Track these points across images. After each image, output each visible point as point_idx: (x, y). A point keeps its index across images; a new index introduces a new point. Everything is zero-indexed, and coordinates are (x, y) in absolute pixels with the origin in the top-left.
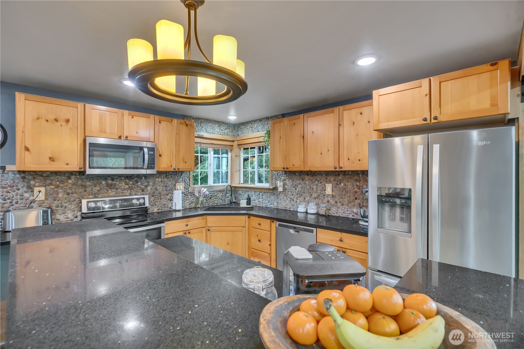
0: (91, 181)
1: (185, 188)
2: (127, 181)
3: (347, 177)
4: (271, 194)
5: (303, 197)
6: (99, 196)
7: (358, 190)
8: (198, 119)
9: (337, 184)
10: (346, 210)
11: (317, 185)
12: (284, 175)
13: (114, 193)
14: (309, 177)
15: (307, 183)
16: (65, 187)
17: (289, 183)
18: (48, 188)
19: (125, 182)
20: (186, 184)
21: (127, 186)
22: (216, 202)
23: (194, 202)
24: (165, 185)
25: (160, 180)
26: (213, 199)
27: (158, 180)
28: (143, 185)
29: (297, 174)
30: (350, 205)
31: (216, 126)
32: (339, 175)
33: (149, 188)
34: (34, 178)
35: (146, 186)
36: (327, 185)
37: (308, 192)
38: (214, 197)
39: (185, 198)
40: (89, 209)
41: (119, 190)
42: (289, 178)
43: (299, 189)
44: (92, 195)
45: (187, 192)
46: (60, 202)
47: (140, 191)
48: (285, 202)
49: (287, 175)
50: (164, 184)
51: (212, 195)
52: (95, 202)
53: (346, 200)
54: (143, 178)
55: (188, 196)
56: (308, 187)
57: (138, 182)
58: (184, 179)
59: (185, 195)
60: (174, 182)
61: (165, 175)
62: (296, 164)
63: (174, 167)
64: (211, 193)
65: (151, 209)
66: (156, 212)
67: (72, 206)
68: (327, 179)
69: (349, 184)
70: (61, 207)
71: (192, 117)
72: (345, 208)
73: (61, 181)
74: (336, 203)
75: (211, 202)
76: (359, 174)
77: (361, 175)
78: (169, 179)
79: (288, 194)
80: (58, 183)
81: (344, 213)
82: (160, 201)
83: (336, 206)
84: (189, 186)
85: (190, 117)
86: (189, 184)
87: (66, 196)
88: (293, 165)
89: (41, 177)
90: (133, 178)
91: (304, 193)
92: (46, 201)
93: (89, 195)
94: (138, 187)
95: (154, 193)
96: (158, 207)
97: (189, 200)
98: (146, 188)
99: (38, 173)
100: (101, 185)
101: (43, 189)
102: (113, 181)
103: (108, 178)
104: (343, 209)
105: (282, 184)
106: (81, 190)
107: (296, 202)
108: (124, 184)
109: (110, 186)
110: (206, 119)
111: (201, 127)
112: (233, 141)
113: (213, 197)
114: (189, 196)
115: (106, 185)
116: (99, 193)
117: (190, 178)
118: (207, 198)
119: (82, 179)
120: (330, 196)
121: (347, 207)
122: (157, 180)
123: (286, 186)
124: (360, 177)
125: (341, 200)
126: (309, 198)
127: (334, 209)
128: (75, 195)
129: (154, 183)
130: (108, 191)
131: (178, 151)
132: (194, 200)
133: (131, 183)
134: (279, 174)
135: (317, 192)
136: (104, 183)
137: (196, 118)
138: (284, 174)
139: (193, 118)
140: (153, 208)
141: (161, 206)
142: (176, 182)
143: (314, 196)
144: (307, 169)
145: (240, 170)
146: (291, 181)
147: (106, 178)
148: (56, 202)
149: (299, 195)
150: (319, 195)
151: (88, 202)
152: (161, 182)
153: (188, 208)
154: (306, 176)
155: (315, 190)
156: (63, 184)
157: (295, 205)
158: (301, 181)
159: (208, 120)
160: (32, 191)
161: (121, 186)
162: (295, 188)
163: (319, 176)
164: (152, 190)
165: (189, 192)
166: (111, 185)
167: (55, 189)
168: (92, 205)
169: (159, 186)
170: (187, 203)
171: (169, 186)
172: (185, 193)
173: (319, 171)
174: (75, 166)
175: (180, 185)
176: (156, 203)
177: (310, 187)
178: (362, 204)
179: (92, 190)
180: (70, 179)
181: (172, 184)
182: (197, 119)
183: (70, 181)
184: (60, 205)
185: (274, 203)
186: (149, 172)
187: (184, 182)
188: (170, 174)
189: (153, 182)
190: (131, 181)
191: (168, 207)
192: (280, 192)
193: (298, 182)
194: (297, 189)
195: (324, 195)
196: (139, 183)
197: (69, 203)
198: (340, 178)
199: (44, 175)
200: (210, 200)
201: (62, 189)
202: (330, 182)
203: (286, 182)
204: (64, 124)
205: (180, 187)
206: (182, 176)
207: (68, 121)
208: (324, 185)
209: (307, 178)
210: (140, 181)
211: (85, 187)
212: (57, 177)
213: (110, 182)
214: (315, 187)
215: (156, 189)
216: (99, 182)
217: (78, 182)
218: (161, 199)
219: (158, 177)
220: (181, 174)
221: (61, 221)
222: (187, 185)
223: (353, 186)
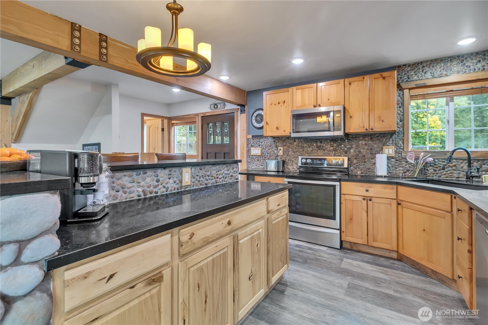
0: (307, 144)
1: (396, 152)
2: (332, 143)
6: (312, 155)
8: (418, 64)
13: (322, 153)
16: (292, 148)
18: (285, 148)
19: (330, 145)
20: (398, 148)
21: (332, 148)
22: (456, 175)
23: (412, 171)
24: (370, 148)
25: (364, 142)
26: (448, 170)
27: (362, 143)
28: (346, 147)
31: (453, 64)
33: (352, 150)
34: (279, 141)
35: (350, 149)
38: (452, 167)
39: (397, 164)
40: (302, 163)
41: (325, 151)
44: (308, 154)
45: (399, 156)
46: (290, 157)
47: (344, 153)
50: (368, 146)
51: (446, 165)
52: (306, 159)
54: (346, 141)
55: (401, 162)
57: (341, 145)
58: (395, 141)
59: (397, 160)
60: (381, 145)
61: (370, 137)
63: (366, 127)
64: (444, 162)
65: (354, 171)
66: (360, 175)
67: (296, 161)
70: (291, 161)
71: (407, 65)
73: (291, 144)
75: (443, 173)
78: (374, 142)
80: (289, 145)
82: (364, 165)
84: (403, 150)
85: (405, 65)
86: (402, 147)
87: (293, 153)
89: (282, 141)
90: (337, 141)
92: (284, 156)
93: (306, 154)
94: (341, 149)
95: (358, 155)
96: (362, 170)
97: (403, 167)
98: (349, 150)
99: (280, 138)
100: (313, 147)
101: (282, 148)
102: (321, 143)
103: (317, 141)
106: (301, 150)
108: (329, 146)
109: (319, 148)
110: (432, 61)
111: (423, 74)
113: (450, 168)
114: (403, 162)
115: (316, 147)
116: (312, 152)
117: (403, 140)
118: (437, 168)
119: (302, 142)
122: (360, 142)
128: (297, 153)
129: (357, 146)
130: (318, 151)
131: (371, 110)
132: (411, 168)
133: (335, 145)
136: (315, 145)
137: (414, 64)
139: (409, 66)
140: (356, 170)
141: (365, 170)
142: (384, 145)
147: (316, 141)
148: (288, 157)
151: (302, 159)
152: (366, 144)
153: (402, 177)
156: (292, 145)
159: (436, 60)
160: (278, 149)
161: (327, 148)
164: (355, 152)
165: (403, 157)
166: (320, 146)
167: (288, 149)
168: (304, 161)
169: (363, 149)
170: (399, 170)
171: (374, 149)
172: (397, 159)
174: (288, 132)
175: (389, 149)
176: (360, 166)
179: (307, 150)
180: (295, 142)
181: (378, 147)
182: (416, 65)
183: (295, 143)
184: (290, 159)
187: (396, 145)
188: (376, 136)
189: (356, 144)
190: (335, 143)
191: (373, 172)
196: (343, 146)
197: (295, 158)
199: (283, 140)
200: (443, 171)
201: (291, 149)
204: (282, 104)
205: (390, 150)
206: (392, 138)
207: (284, 102)
210: (344, 143)
211: (303, 147)
212: (289, 140)
213: (319, 144)
215: (360, 152)
216: (312, 144)
217: (299, 144)
218: (365, 162)
219: (362, 140)
220: (391, 136)
221: (291, 170)
222: (400, 148)
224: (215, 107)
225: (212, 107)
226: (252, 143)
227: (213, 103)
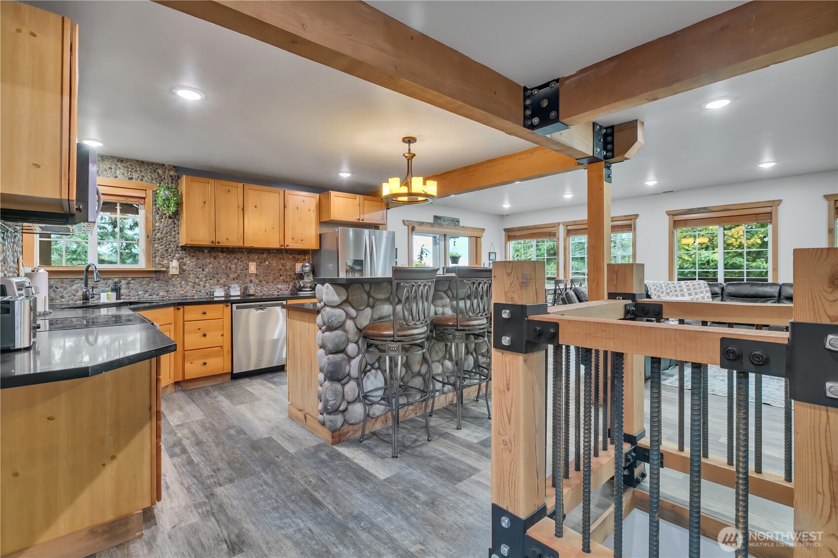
3: (271, 255)
4: (151, 280)
5: (215, 280)
7: (283, 268)
9: (261, 263)
10: (271, 287)
11: (236, 264)
12: (180, 252)
14: (225, 255)
15: (222, 261)
17: (192, 262)
29: (206, 251)
30: (275, 282)
32: (263, 253)
36: (250, 263)
37: (224, 273)
42: (189, 256)
43: (209, 270)
48: (183, 289)
49: (187, 252)
53: (271, 277)
56: (223, 266)
68: (248, 257)
69: (274, 262)
72: (270, 286)
74: (261, 281)
76: (282, 253)
77: (285, 254)
79: (190, 278)
81: (268, 291)
83: (260, 285)
88: (227, 239)
91: (218, 274)
104: (268, 286)
105: (176, 263)
107: (205, 286)
120: (253, 275)
121: (272, 285)
123: (184, 267)
124: (283, 256)
125: (265, 278)
126: (224, 280)
127: (258, 289)
134: (170, 249)
135: (235, 272)
138: (181, 250)
143: (232, 276)
144: (247, 246)
146: (194, 260)
149: (208, 278)
150: (239, 276)
154: (220, 254)
155: (233, 269)
157: (203, 291)
158: (212, 259)
162: (201, 269)
163: (239, 254)
177: (226, 267)
178: (285, 280)
185: (159, 293)
192: (173, 276)
194: (207, 270)
195: (246, 275)
198: (264, 256)
202: (253, 261)
203: (184, 261)
208: (246, 264)
214: (234, 266)
223: (277, 264)
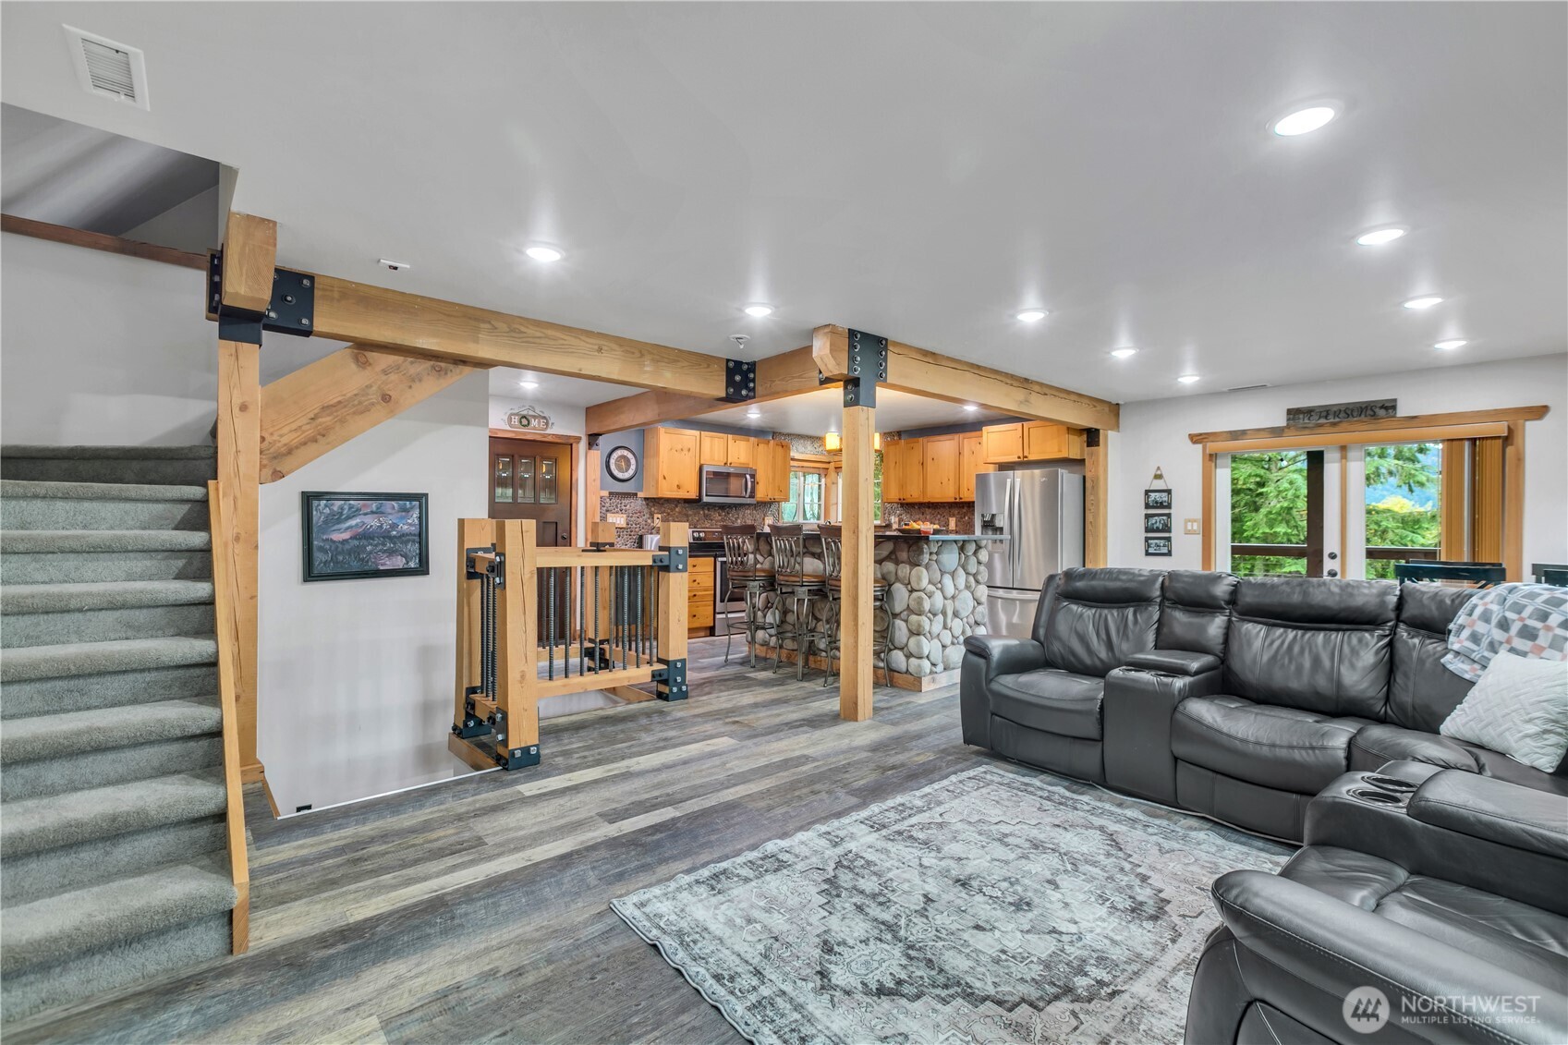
0: (691, 510)
2: (720, 511)
9: (961, 518)
12: (900, 508)
13: (708, 524)
14: (930, 510)
15: (928, 517)
16: (673, 515)
18: (663, 514)
19: (717, 513)
20: (775, 519)
21: (719, 518)
24: (754, 519)
25: (748, 512)
28: (733, 517)
29: (916, 506)
32: (963, 507)
33: (739, 521)
34: (655, 505)
35: (736, 519)
36: (950, 519)
40: (694, 538)
41: (712, 521)
42: (906, 511)
44: (693, 525)
49: (904, 508)
50: (752, 517)
52: (698, 532)
57: (729, 514)
58: (772, 512)
60: (762, 516)
62: (914, 494)
63: (769, 497)
68: (950, 511)
73: (671, 508)
78: (757, 512)
80: (669, 510)
84: (778, 522)
85: (781, 433)
86: (778, 519)
88: (911, 495)
89: (658, 504)
90: (725, 509)
92: (661, 528)
94: (728, 519)
99: (657, 500)
100: (699, 515)
101: (660, 516)
103: (704, 507)
105: (897, 519)
106: (685, 519)
109: (706, 516)
110: (795, 434)
112: (829, 463)
116: (696, 523)
119: (685, 508)
122: (745, 512)
130: (705, 522)
131: (774, 479)
133: (724, 514)
134: (894, 506)
136: (701, 512)
138: (900, 506)
142: (765, 516)
144: (926, 500)
145: (837, 503)
146: (908, 516)
151: (693, 532)
152: (750, 514)
154: (926, 508)
156: (672, 511)
159: (797, 434)
160: (653, 518)
161: (714, 517)
163: (941, 508)
167: (668, 517)
168: (696, 535)
169: (748, 519)
171: (757, 520)
173: (941, 503)
174: (693, 495)
175: (769, 520)
179: (692, 520)
181: (760, 518)
183: (677, 509)
186: (749, 501)
187: (773, 516)
189: (742, 514)
190: (723, 512)
193: (918, 516)
198: (964, 510)
199: (661, 502)
201: (672, 517)
202: (954, 516)
203: (902, 516)
204: (687, 453)
205: (769, 522)
206: (771, 508)
207: (689, 450)
208: (947, 518)
209: (928, 511)
211: (685, 514)
212: (669, 503)
213: (706, 512)
214: (937, 522)
220: (770, 506)
224: (521, 422)
225: (516, 420)
226: (608, 505)
227: (516, 411)
